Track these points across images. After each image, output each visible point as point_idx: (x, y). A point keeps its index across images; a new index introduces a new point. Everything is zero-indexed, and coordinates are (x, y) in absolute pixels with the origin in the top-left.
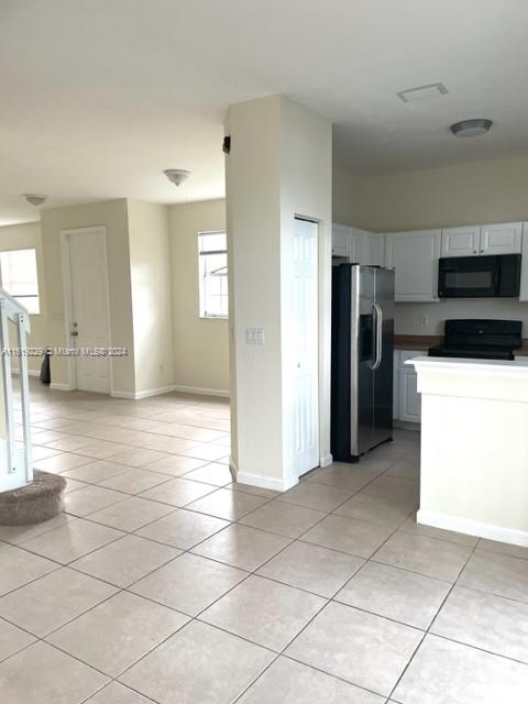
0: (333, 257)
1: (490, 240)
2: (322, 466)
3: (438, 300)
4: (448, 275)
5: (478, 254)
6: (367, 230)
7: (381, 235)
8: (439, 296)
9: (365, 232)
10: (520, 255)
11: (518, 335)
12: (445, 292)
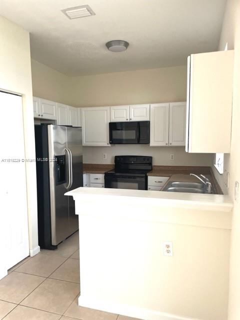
0: (35, 119)
1: (134, 113)
2: (31, 256)
3: (110, 145)
4: (114, 132)
5: (128, 121)
6: (69, 105)
7: (79, 109)
8: (110, 143)
9: (68, 107)
10: (149, 122)
11: (151, 164)
12: (113, 141)
